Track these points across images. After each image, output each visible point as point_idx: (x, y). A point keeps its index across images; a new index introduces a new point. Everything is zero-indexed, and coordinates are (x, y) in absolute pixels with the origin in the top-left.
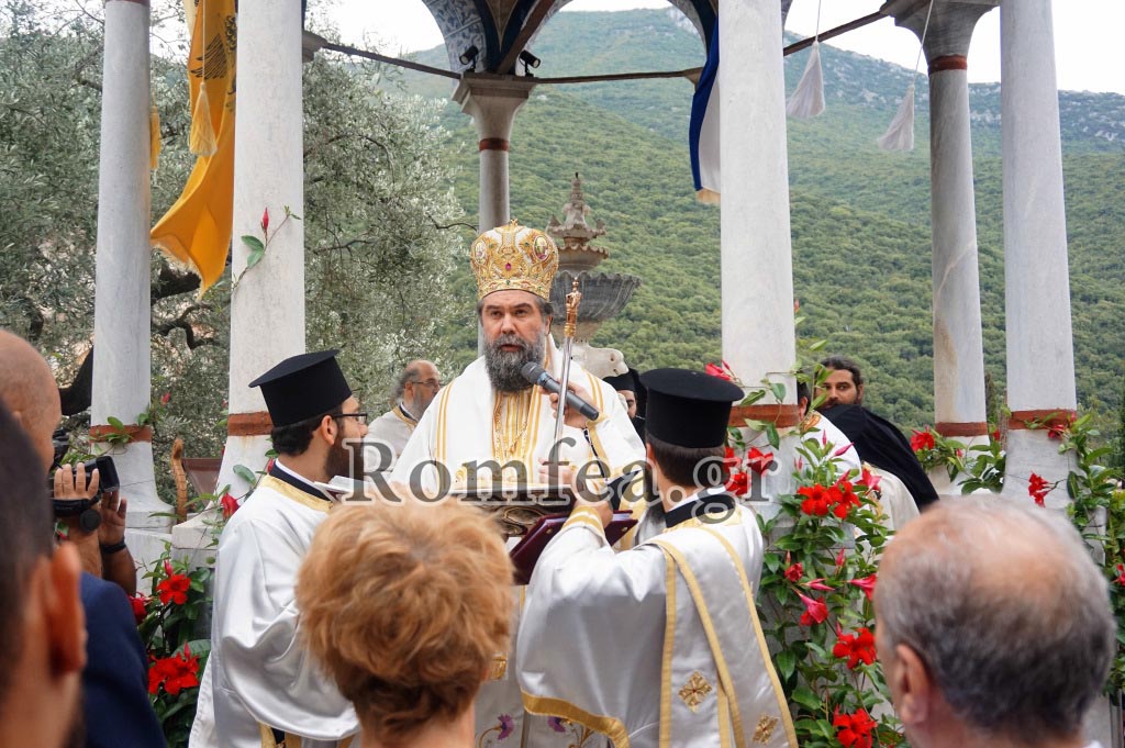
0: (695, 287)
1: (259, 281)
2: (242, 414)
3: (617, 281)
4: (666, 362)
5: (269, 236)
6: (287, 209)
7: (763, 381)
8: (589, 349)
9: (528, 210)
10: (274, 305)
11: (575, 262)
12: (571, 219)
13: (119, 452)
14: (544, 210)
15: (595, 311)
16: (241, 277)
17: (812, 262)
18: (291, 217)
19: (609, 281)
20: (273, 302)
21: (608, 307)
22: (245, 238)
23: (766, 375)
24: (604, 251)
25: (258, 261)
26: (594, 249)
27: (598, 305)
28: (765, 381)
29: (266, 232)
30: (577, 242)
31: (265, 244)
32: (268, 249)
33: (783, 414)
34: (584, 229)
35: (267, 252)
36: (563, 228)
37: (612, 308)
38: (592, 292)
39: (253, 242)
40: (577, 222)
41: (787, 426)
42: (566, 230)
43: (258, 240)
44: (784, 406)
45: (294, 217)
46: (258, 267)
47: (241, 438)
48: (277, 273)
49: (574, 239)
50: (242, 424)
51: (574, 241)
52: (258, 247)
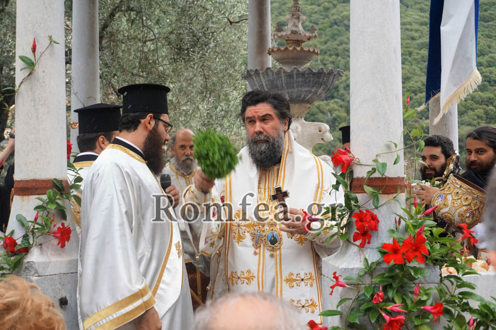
0: (489, 47)
1: (31, 89)
3: (320, 74)
4: (465, 107)
5: (37, 57)
6: (50, 37)
7: (373, 161)
8: (303, 123)
10: (42, 105)
11: (292, 58)
12: (290, 27)
15: (307, 96)
16: (19, 86)
18: (53, 43)
19: (315, 73)
20: (41, 103)
21: (316, 93)
22: (23, 58)
23: (377, 156)
24: (314, 50)
25: (29, 75)
26: (306, 49)
27: (307, 91)
28: (375, 161)
29: (34, 55)
30: (295, 43)
31: (34, 62)
32: (37, 66)
33: (388, 184)
34: (300, 34)
35: (36, 67)
36: (284, 33)
37: (319, 93)
38: (302, 82)
39: (27, 60)
40: (294, 29)
41: (393, 193)
42: (286, 35)
43: (30, 60)
44: (391, 179)
45: (55, 42)
46: (30, 79)
47: (21, 196)
48: (44, 82)
49: (292, 42)
50: (21, 188)
51: (292, 43)
52: (30, 65)
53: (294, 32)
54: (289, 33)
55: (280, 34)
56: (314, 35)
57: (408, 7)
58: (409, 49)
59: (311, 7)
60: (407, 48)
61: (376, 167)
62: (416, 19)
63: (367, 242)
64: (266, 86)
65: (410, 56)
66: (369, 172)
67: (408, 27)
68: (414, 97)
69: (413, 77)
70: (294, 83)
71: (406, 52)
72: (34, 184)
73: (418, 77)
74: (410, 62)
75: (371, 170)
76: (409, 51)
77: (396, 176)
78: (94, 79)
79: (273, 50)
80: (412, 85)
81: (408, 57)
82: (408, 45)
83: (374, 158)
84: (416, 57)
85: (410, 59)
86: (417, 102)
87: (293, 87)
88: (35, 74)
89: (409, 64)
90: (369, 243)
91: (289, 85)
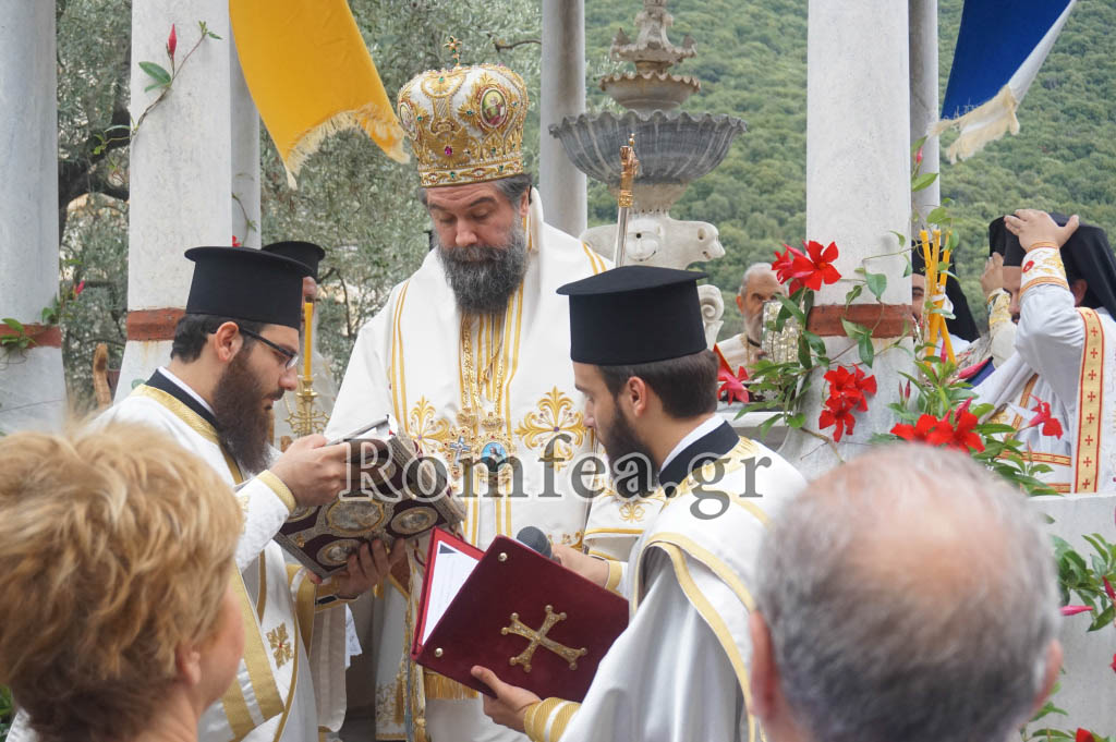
1: (165, 128)
2: (143, 311)
3: (707, 126)
5: (177, 66)
6: (203, 26)
7: (857, 271)
8: (668, 222)
9: (682, 18)
10: (185, 160)
12: (644, 36)
13: (16, 360)
14: (707, 17)
15: (676, 168)
16: (140, 123)
17: (1105, 90)
18: (207, 36)
19: (696, 125)
20: (184, 156)
21: (694, 163)
22: (147, 67)
23: (863, 261)
24: (691, 81)
25: (161, 99)
26: (677, 78)
27: (680, 160)
28: (861, 272)
29: (172, 58)
30: (653, 67)
31: (171, 75)
32: (176, 82)
33: (886, 318)
34: (664, 49)
35: (174, 86)
36: (633, 48)
37: (700, 163)
38: (670, 141)
39: (156, 71)
40: (654, 39)
41: (893, 337)
42: (638, 51)
43: (161, 70)
44: (890, 308)
45: (213, 36)
46: (163, 107)
47: (142, 343)
48: (189, 116)
49: (648, 64)
50: (143, 325)
51: (648, 67)
52: (162, 79)
53: (653, 46)
54: (643, 46)
55: (624, 50)
56: (689, 52)
57: (779, 53)
58: (780, 131)
59: (602, 49)
60: (777, 127)
61: (860, 283)
62: (794, 75)
63: (845, 430)
64: (600, 148)
65: (783, 144)
66: (849, 294)
67: (780, 89)
68: (790, 219)
69: (788, 182)
70: (653, 142)
71: (775, 135)
72: (170, 318)
73: (796, 182)
74: (782, 154)
75: (852, 290)
76: (780, 135)
77: (900, 303)
78: (250, 140)
79: (612, 81)
80: (786, 197)
81: (778, 145)
82: (780, 123)
83: (858, 265)
84: (793, 145)
85: (782, 149)
86: (795, 228)
87: (653, 151)
88: (171, 99)
89: (781, 157)
90: (849, 432)
91: (644, 146)
